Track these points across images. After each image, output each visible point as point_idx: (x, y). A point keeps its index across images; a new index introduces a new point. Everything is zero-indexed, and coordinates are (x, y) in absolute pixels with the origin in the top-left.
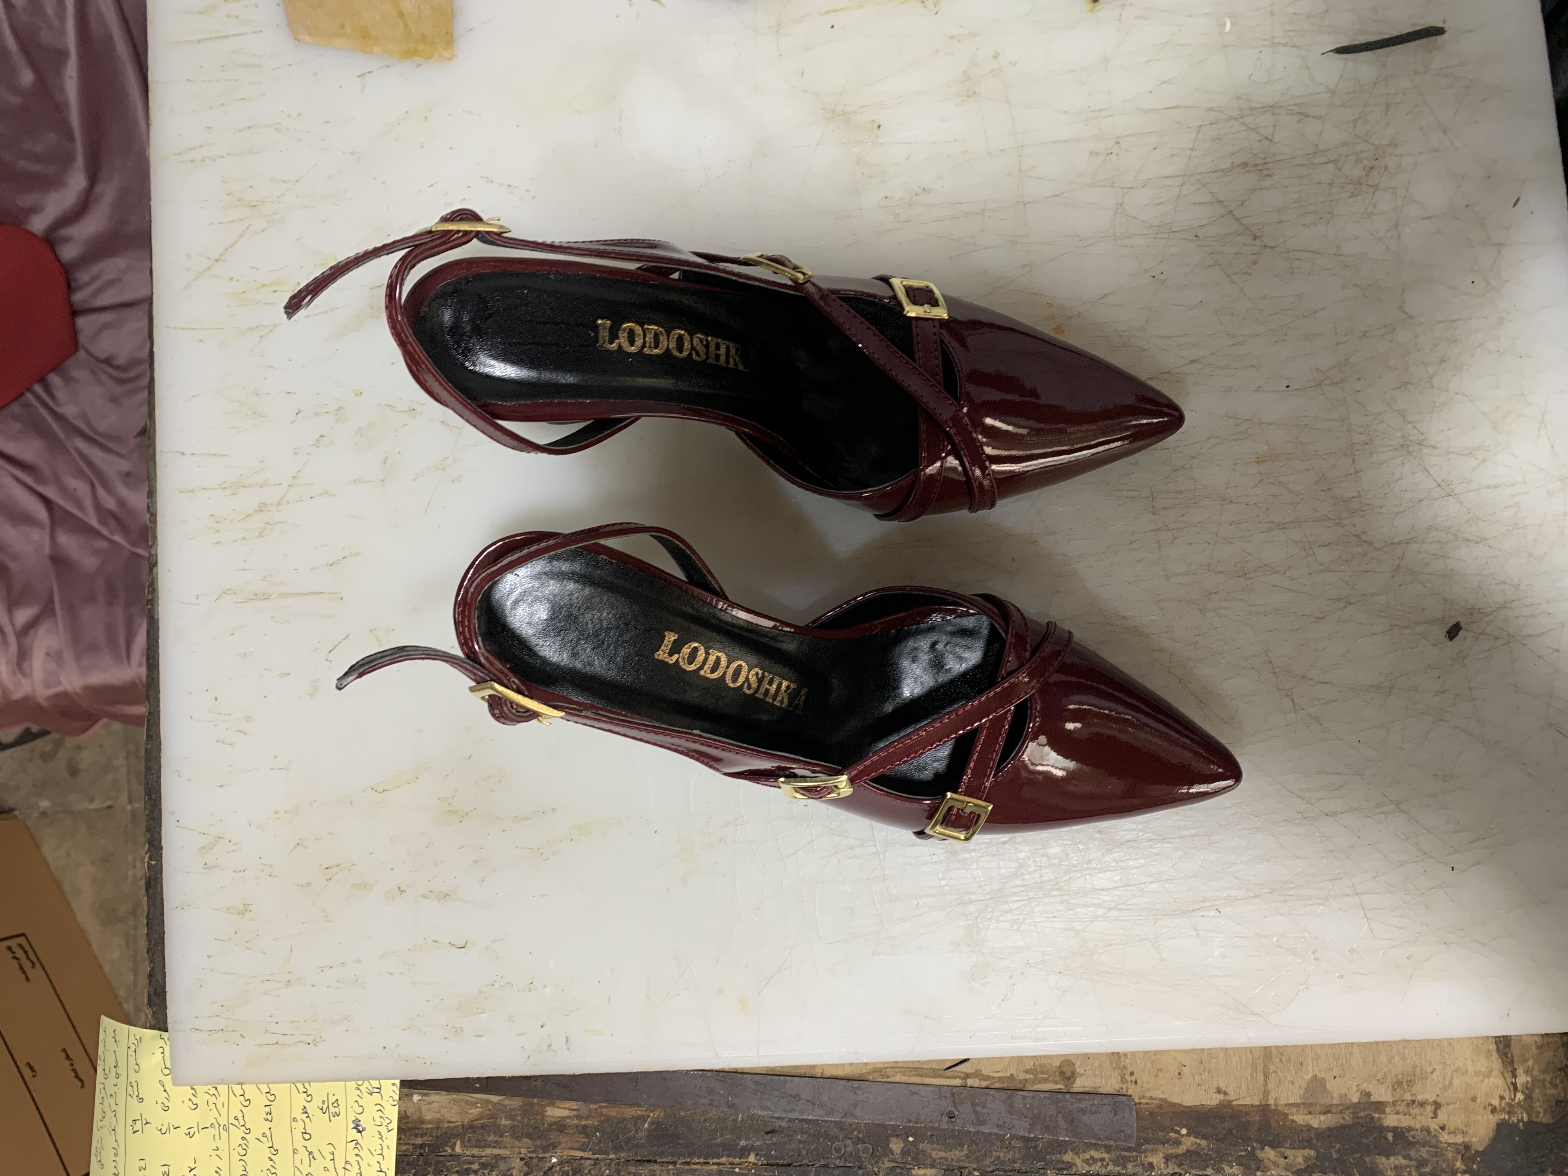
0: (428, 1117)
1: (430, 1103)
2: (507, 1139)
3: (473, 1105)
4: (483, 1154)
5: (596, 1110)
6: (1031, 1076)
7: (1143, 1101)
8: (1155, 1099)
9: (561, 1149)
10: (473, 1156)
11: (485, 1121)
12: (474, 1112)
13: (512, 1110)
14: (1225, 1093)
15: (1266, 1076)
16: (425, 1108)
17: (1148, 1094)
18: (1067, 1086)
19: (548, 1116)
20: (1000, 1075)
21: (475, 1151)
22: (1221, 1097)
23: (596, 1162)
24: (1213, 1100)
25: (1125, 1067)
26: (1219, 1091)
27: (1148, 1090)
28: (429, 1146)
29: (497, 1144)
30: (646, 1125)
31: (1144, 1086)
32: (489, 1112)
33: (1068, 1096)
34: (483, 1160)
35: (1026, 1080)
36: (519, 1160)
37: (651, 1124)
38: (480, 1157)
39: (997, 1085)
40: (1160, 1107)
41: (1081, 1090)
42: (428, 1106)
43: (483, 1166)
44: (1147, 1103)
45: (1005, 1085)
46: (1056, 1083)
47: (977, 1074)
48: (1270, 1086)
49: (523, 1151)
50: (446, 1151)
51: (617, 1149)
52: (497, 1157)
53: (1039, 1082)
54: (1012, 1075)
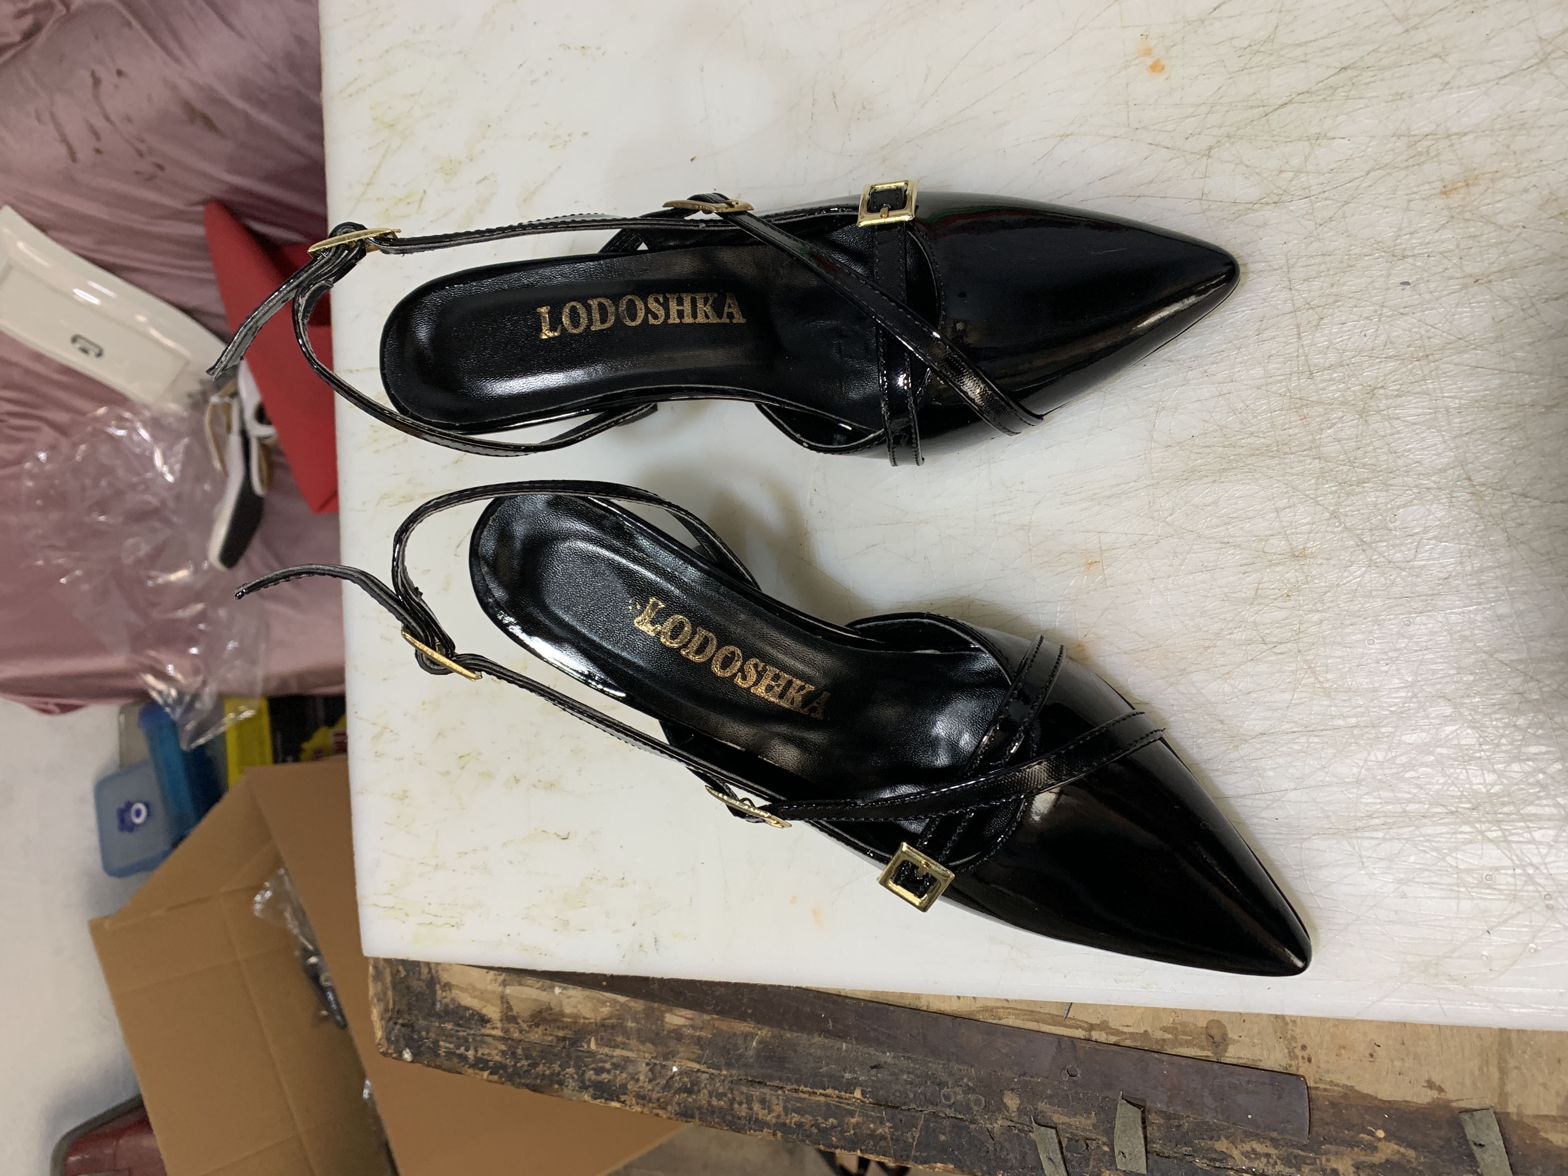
0: (568, 1010)
1: (569, 997)
2: (634, 1042)
3: (603, 1003)
4: (615, 1054)
5: (709, 1021)
6: (1170, 1036)
7: (1322, 1086)
8: (1337, 1085)
9: (680, 1058)
10: (607, 1055)
11: (614, 1021)
12: (605, 1010)
13: (636, 1012)
14: (1441, 1090)
15: (1503, 1072)
16: (565, 1001)
17: (1327, 1078)
18: (1216, 1054)
19: (667, 1023)
20: (1130, 1030)
21: (606, 1050)
22: (1435, 1094)
23: (712, 1077)
24: (1423, 1097)
25: (1294, 1038)
26: (1430, 1085)
27: (1328, 1071)
28: (570, 1039)
29: (624, 1046)
30: (754, 1043)
31: (1322, 1065)
32: (617, 1013)
33: (1216, 1066)
34: (614, 1060)
35: (1164, 1040)
36: (644, 1065)
37: (759, 1042)
38: (612, 1057)
39: (1128, 1043)
40: (1345, 1096)
41: (1235, 1061)
42: (567, 1000)
43: (615, 1066)
44: (1325, 1090)
45: (1138, 1044)
46: (1203, 1048)
47: (1103, 1026)
48: (1510, 1088)
49: (647, 1055)
50: (583, 1047)
51: (729, 1065)
52: (627, 1060)
53: (1181, 1045)
54: (1146, 1031)
